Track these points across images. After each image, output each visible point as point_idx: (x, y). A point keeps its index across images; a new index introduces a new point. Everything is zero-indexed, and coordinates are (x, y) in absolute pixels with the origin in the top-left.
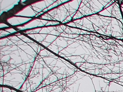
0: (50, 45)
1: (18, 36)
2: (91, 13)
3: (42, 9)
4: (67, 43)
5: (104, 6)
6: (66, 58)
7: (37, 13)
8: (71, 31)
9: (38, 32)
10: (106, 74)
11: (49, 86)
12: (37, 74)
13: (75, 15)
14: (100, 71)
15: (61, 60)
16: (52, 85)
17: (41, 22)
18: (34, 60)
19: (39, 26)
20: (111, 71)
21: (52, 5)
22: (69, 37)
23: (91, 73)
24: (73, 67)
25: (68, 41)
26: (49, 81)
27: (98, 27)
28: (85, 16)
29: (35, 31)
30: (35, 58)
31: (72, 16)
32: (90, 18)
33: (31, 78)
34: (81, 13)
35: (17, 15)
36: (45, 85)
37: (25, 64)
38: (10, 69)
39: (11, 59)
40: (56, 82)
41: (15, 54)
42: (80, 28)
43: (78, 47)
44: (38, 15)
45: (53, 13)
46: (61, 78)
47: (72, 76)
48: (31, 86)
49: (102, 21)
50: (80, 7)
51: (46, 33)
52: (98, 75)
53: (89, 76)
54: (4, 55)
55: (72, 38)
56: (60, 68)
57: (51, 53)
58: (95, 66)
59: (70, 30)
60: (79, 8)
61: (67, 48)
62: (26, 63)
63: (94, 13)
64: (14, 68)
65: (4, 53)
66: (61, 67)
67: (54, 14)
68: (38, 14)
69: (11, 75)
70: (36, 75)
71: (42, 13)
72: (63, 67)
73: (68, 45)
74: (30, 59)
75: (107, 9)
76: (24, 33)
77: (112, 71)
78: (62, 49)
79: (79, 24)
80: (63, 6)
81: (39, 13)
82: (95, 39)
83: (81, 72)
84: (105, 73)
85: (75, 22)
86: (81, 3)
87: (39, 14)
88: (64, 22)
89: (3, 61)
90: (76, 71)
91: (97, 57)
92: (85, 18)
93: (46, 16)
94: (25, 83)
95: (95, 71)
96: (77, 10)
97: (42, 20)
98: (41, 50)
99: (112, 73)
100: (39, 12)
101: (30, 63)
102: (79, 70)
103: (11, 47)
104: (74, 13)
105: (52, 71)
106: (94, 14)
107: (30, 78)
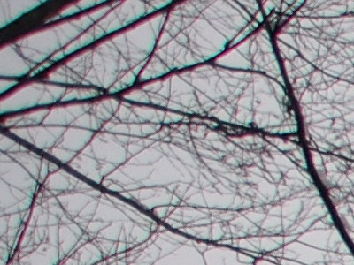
0: (76, 156)
2: (191, 62)
3: (49, 53)
4: (127, 151)
5: (230, 38)
7: (33, 65)
8: (137, 116)
10: (245, 237)
12: (41, 241)
13: (144, 68)
14: (224, 229)
15: (112, 202)
18: (29, 203)
19: (40, 103)
22: (132, 133)
23: (198, 236)
24: (146, 220)
25: (128, 144)
26: (76, 262)
27: (213, 100)
28: (176, 71)
29: (31, 119)
30: (35, 197)
32: (188, 76)
33: (24, 256)
34: (162, 61)
37: (5, 215)
42: (163, 104)
43: (158, 160)
44: (37, 71)
45: (81, 64)
46: (113, 252)
47: (144, 245)
49: (226, 83)
50: (160, 43)
52: (219, 243)
53: (195, 247)
55: (140, 134)
56: (110, 225)
57: (80, 182)
58: (211, 215)
59: (132, 111)
60: (155, 47)
61: (126, 165)
63: (202, 61)
66: (112, 222)
67: (85, 67)
68: (35, 68)
70: (38, 245)
71: (47, 65)
72: (116, 222)
74: (20, 201)
75: (239, 48)
77: (259, 228)
78: (112, 167)
79: (160, 92)
80: (108, 42)
81: (39, 64)
82: (206, 135)
83: (169, 233)
84: (241, 234)
85: (146, 87)
86: (161, 33)
87: (41, 68)
88: (112, 90)
90: (155, 231)
91: (214, 187)
92: (175, 77)
93: (61, 74)
95: (211, 229)
96: (151, 55)
98: (49, 173)
99: (261, 233)
100: (39, 61)
101: (19, 212)
102: (162, 228)
104: (141, 62)
105: (84, 232)
106: (199, 65)
107: (21, 254)
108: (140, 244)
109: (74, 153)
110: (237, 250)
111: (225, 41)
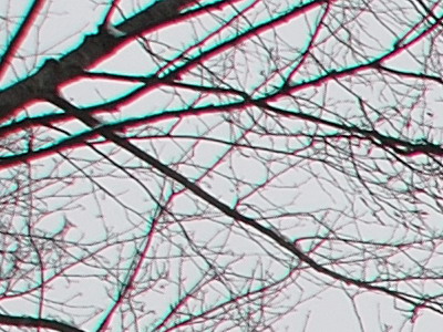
0: (206, 174)
1: (97, 147)
2: (352, 64)
3: (183, 50)
4: (268, 170)
5: (401, 37)
6: (263, 223)
7: (163, 64)
8: (283, 127)
9: (166, 131)
10: (404, 279)
11: (201, 319)
12: (160, 277)
13: (296, 69)
14: (381, 267)
15: (246, 231)
16: (213, 318)
17: (176, 97)
18: (148, 230)
19: (169, 109)
20: (418, 269)
21: (216, 36)
22: (276, 148)
23: (349, 277)
24: (286, 254)
25: (270, 161)
26: (200, 302)
27: (376, 111)
28: (333, 75)
30: (155, 222)
31: (286, 73)
32: (349, 81)
33: (138, 293)
34: (317, 61)
35: (92, 70)
36: (188, 318)
37: (118, 242)
38: (63, 260)
39: (67, 225)
40: (227, 307)
41: (84, 209)
42: (315, 115)
43: (305, 182)
44: (167, 71)
45: (221, 63)
46: (245, 292)
47: (282, 284)
48: (139, 321)
49: (392, 90)
50: (317, 40)
51: (196, 135)
52: (373, 285)
53: (344, 289)
54: (45, 213)
55: (285, 150)
56: (241, 258)
57: (211, 206)
58: (365, 250)
59: (278, 122)
60: (310, 46)
61: (266, 187)
62: (120, 238)
63: (365, 62)
64: (78, 257)
65: (45, 204)
66: (243, 255)
67: (225, 67)
68: (165, 67)
69: (69, 281)
70: (156, 281)
71: (179, 64)
72: (250, 255)
73: (271, 176)
74: (136, 226)
75: (410, 48)
76: (118, 133)
77: (423, 268)
79: (312, 100)
80: (255, 38)
81: (170, 62)
82: (369, 151)
83: (312, 270)
84: (401, 275)
86: (318, 28)
87: (172, 68)
88: (256, 96)
89: (42, 235)
90: (296, 268)
91: (375, 215)
92: (331, 82)
93: (195, 75)
94: (117, 309)
95: (364, 267)
96: (306, 54)
97: (179, 90)
98: (174, 194)
99: (424, 274)
100: (170, 59)
101: (134, 239)
102: (305, 264)
103: (70, 183)
104: (292, 62)
105: (211, 266)
106: (362, 67)
107: (133, 292)
108: (278, 283)
109: (204, 171)
110: (395, 294)
111: (394, 40)
